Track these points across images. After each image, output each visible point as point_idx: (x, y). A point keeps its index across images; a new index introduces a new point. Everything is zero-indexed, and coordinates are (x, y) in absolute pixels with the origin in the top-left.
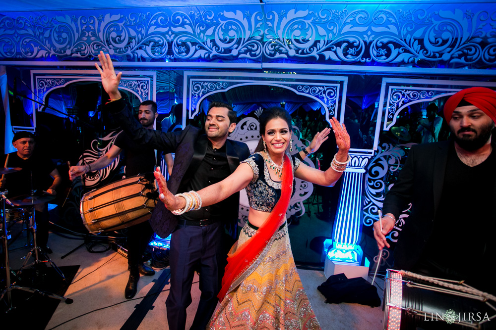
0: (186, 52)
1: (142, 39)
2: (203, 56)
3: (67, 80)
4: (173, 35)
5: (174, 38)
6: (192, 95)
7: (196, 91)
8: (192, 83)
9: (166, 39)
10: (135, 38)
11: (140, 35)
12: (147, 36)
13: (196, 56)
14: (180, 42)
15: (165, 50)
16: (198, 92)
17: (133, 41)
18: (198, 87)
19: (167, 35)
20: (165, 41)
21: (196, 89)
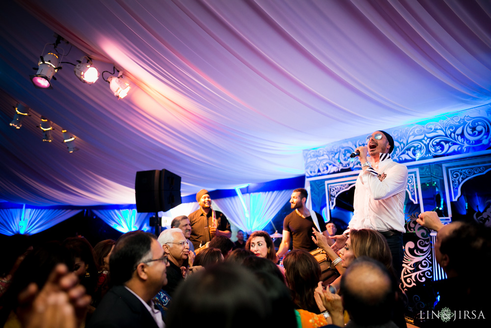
0: (441, 149)
1: (404, 147)
2: (456, 150)
3: (350, 185)
4: (429, 139)
5: (430, 141)
6: (453, 182)
7: (456, 178)
8: (451, 172)
9: (423, 143)
10: (398, 147)
11: (402, 145)
12: (407, 144)
13: (451, 150)
14: (435, 144)
15: (424, 151)
16: (458, 178)
17: (398, 149)
18: (457, 175)
19: (423, 141)
20: (423, 145)
21: (455, 176)
